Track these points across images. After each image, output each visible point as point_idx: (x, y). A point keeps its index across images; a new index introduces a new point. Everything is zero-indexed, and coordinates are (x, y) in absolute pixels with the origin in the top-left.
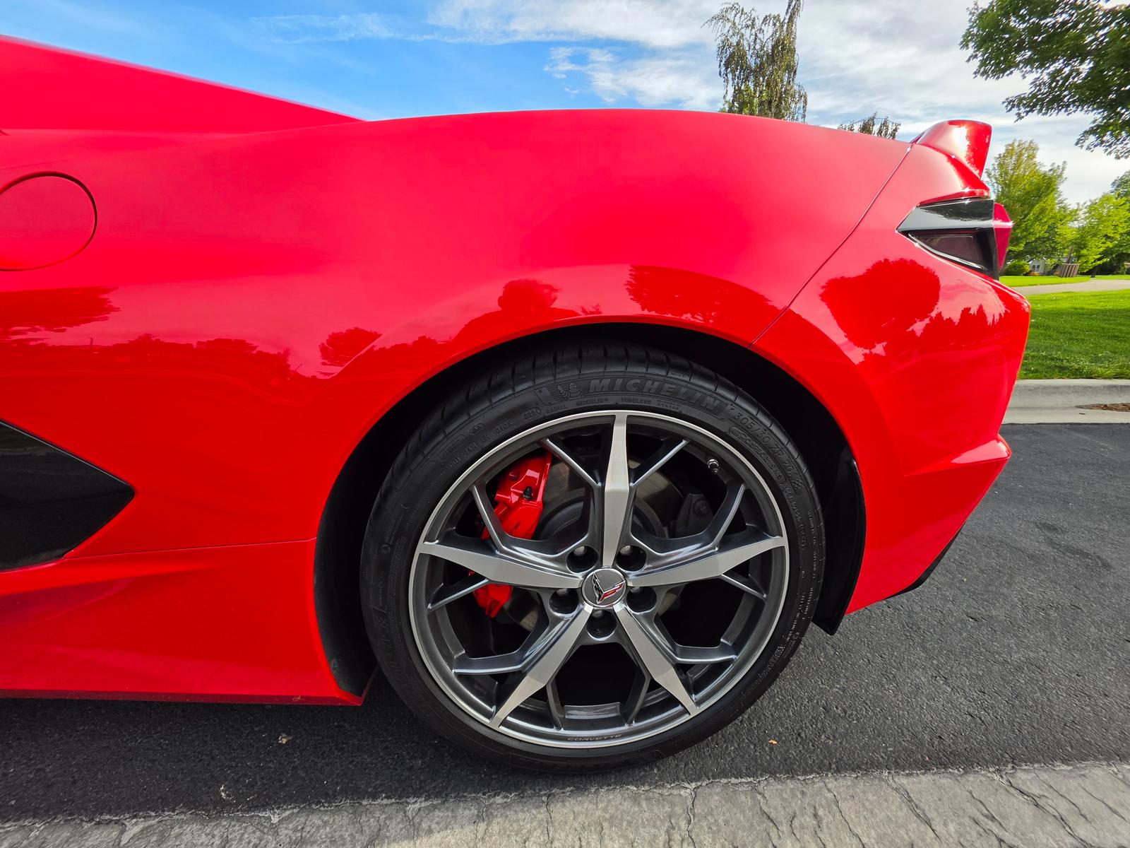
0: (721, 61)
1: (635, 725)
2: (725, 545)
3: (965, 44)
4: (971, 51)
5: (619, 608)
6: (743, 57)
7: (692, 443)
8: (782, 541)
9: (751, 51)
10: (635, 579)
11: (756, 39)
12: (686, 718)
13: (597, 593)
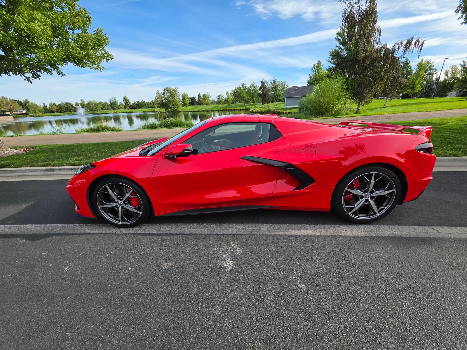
0: (343, 19)
1: (369, 217)
2: (386, 191)
3: (457, 11)
4: (460, 14)
5: (369, 199)
6: (353, 17)
7: (383, 177)
8: (395, 190)
9: (357, 14)
10: (372, 195)
11: (359, 8)
12: (377, 216)
13: (366, 197)
